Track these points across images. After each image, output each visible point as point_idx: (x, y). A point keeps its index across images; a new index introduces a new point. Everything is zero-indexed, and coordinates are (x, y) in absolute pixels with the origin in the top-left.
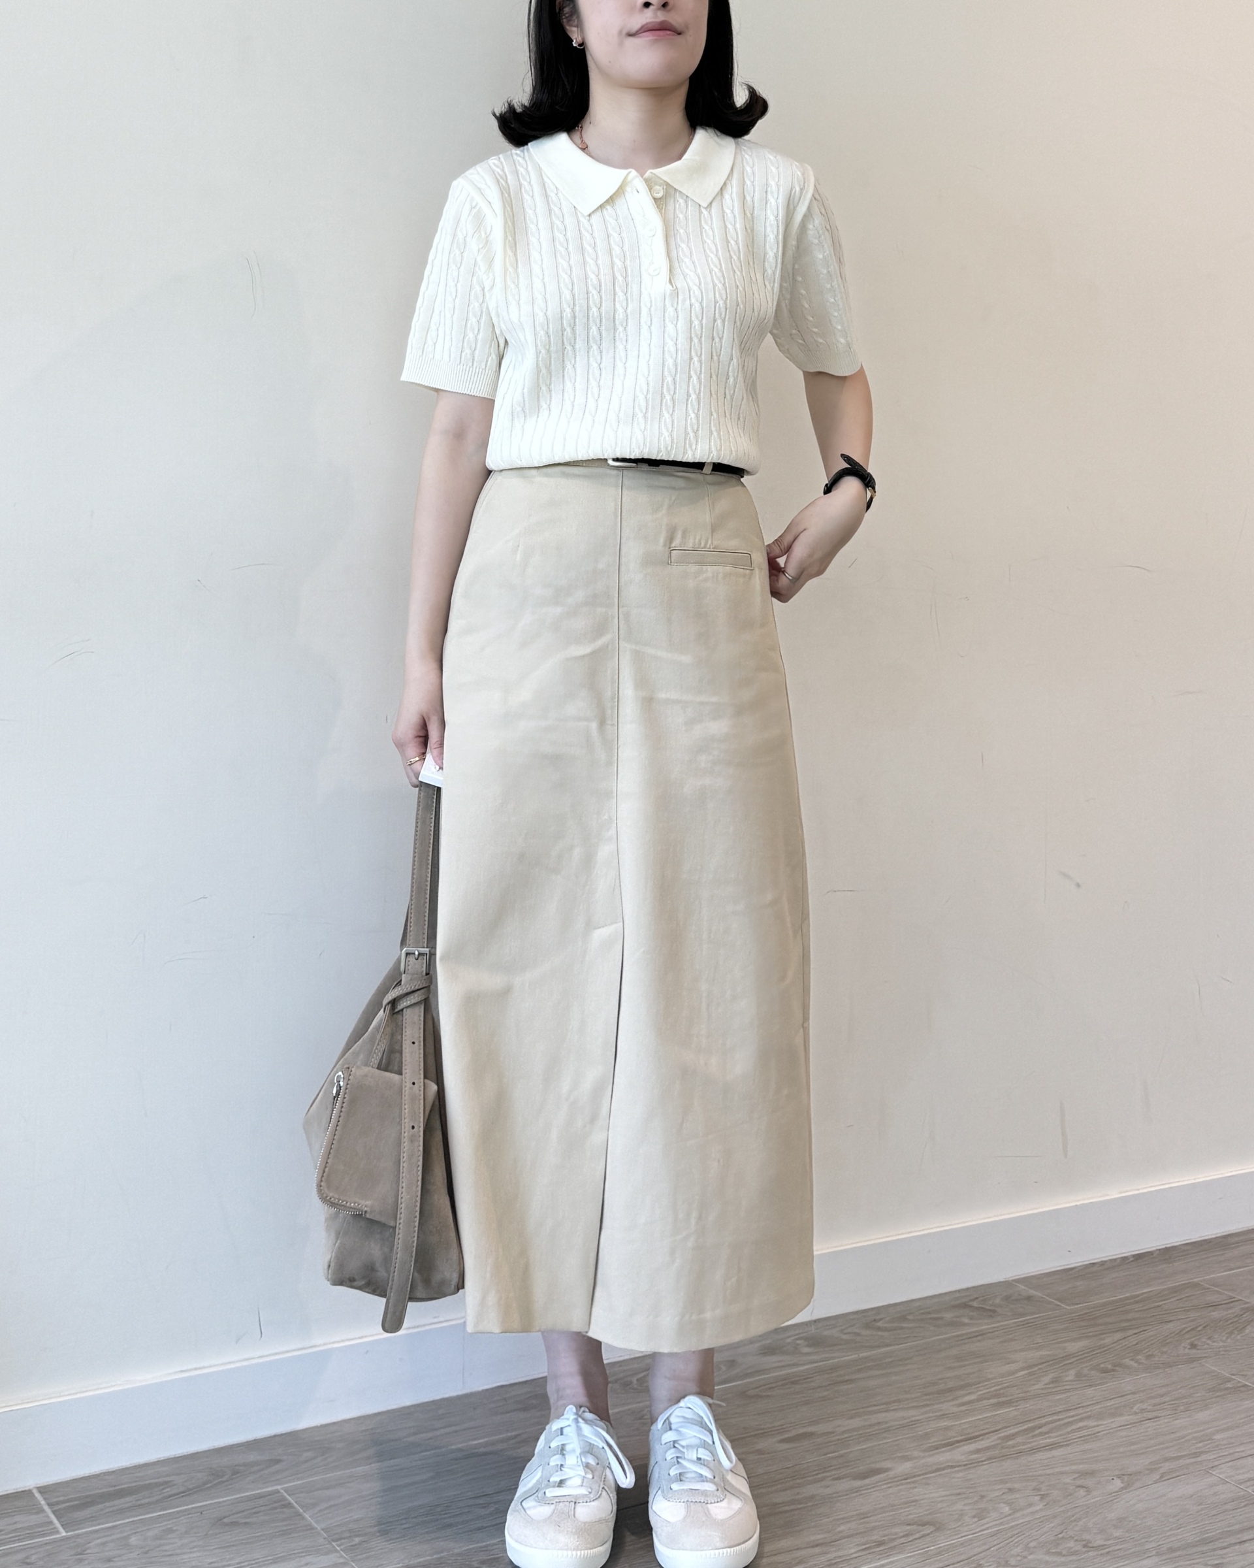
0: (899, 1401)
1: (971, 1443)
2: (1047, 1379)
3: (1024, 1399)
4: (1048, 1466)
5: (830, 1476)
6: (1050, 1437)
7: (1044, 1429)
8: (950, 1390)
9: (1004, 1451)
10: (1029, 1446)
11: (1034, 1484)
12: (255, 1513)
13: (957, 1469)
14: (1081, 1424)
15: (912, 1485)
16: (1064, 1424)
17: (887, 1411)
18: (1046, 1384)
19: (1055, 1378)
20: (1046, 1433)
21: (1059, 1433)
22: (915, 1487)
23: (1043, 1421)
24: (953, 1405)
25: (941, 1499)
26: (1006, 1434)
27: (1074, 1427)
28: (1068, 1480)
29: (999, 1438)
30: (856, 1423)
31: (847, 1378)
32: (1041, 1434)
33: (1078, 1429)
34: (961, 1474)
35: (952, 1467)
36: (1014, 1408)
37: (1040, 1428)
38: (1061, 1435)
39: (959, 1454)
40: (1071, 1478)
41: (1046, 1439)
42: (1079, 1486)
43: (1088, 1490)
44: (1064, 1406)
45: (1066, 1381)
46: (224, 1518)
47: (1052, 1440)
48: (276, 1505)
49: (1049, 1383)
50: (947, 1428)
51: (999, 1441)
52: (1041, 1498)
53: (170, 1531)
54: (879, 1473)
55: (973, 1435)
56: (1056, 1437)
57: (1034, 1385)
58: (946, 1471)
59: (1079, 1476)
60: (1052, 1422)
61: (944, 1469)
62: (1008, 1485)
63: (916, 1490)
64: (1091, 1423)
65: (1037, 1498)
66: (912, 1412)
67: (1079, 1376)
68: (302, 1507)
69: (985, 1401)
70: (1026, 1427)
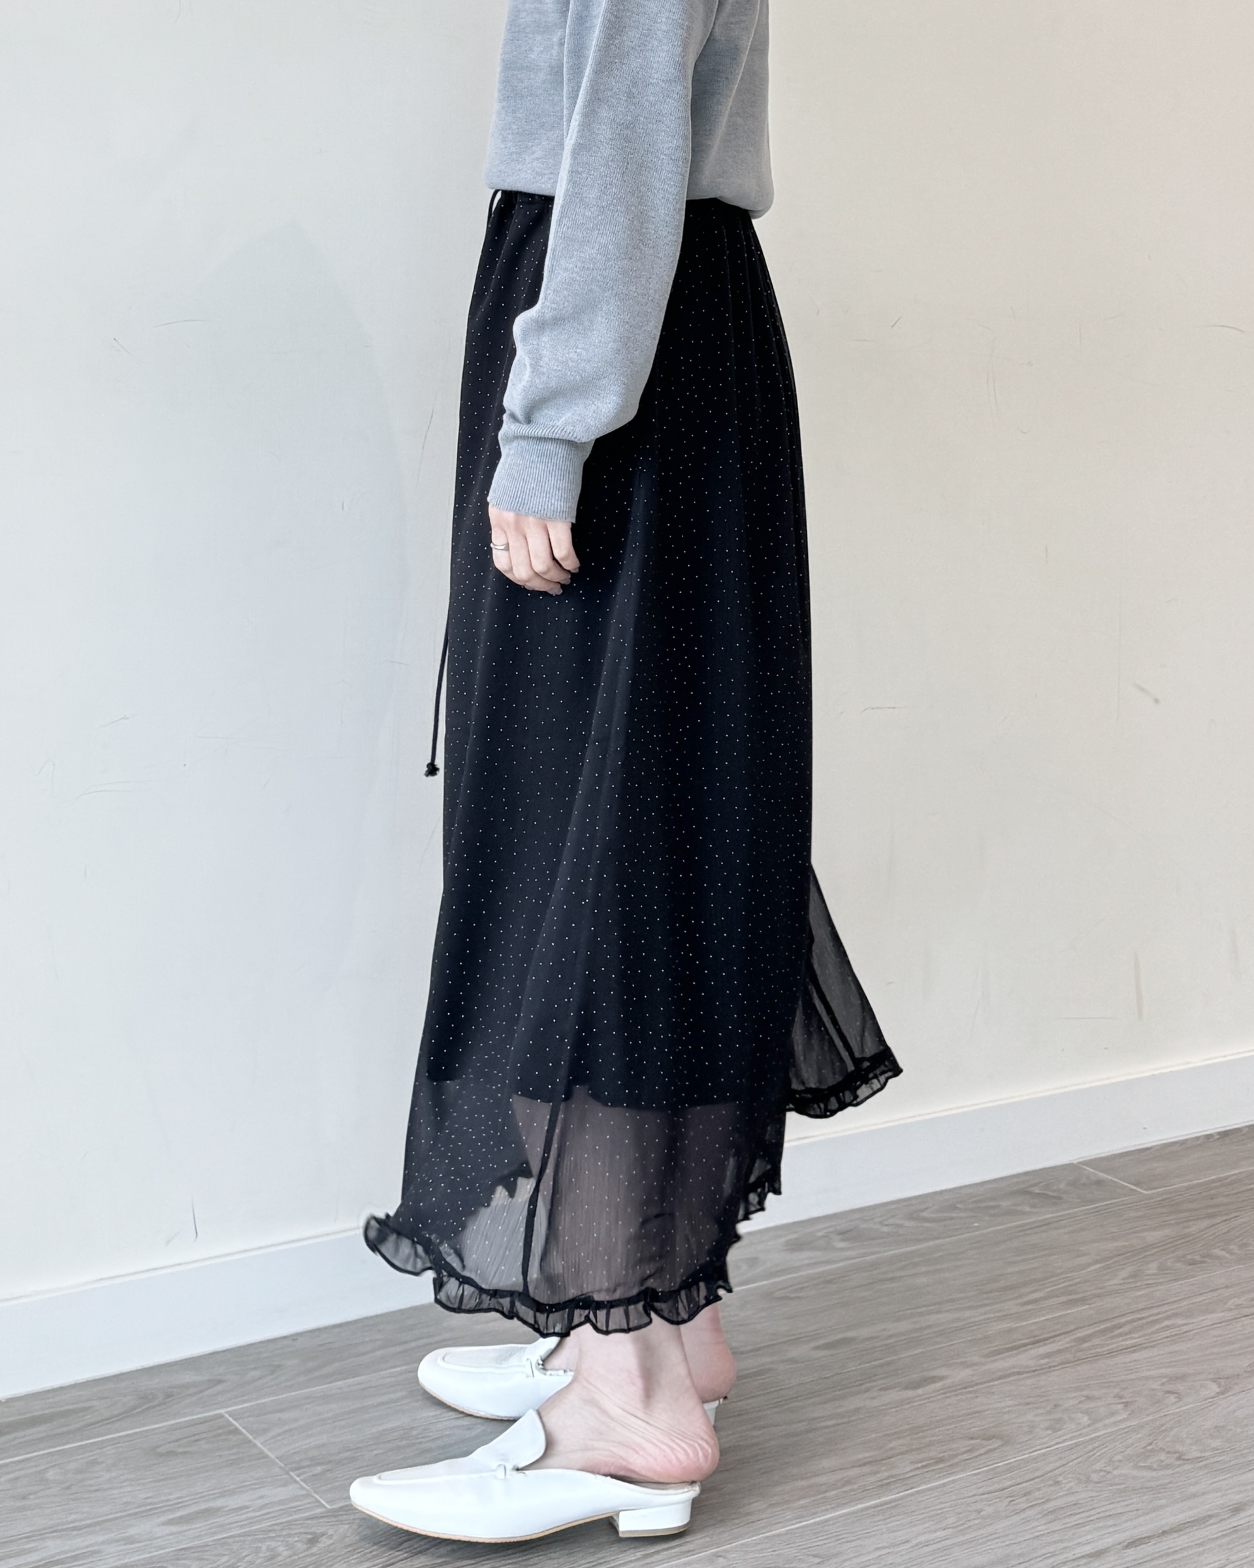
0: (952, 1300)
1: (1039, 1347)
2: (1124, 1274)
3: (1098, 1296)
4: (1130, 1370)
5: (875, 1386)
6: (1132, 1338)
7: (1126, 1329)
8: (1012, 1287)
9: (1079, 1354)
10: (1109, 1347)
11: (1116, 1391)
12: (197, 1440)
13: (1024, 1375)
14: (1167, 1323)
15: (972, 1395)
16: (1148, 1323)
17: (938, 1312)
18: (1124, 1279)
19: (1135, 1272)
20: (1126, 1334)
21: (1142, 1333)
22: (977, 1397)
23: (1123, 1320)
24: (1017, 1305)
25: (1007, 1409)
26: (1079, 1335)
27: (1158, 1326)
28: (1154, 1386)
29: (1074, 1340)
30: (904, 1326)
31: (890, 1275)
32: (1121, 1335)
33: (1164, 1328)
34: (1028, 1382)
35: (1019, 1373)
36: (1087, 1306)
37: (1121, 1327)
38: (1144, 1335)
39: (1024, 1359)
40: (1159, 1383)
41: (1127, 1339)
42: (1169, 1392)
43: (1180, 1397)
44: (1146, 1303)
45: (1148, 1275)
46: (159, 1447)
47: (1135, 1341)
48: (220, 1431)
49: (1128, 1278)
50: (1010, 1331)
51: (1073, 1344)
52: (1125, 1406)
53: (94, 1463)
54: (935, 1382)
55: (1041, 1337)
56: (1139, 1337)
57: (1109, 1280)
58: (1013, 1378)
59: (1168, 1381)
60: (1133, 1321)
61: (1009, 1375)
62: (1085, 1393)
63: (979, 1400)
64: (1179, 1321)
65: (1120, 1406)
66: (968, 1314)
67: (1162, 1268)
68: (251, 1434)
69: (1054, 1299)
70: (1102, 1327)
